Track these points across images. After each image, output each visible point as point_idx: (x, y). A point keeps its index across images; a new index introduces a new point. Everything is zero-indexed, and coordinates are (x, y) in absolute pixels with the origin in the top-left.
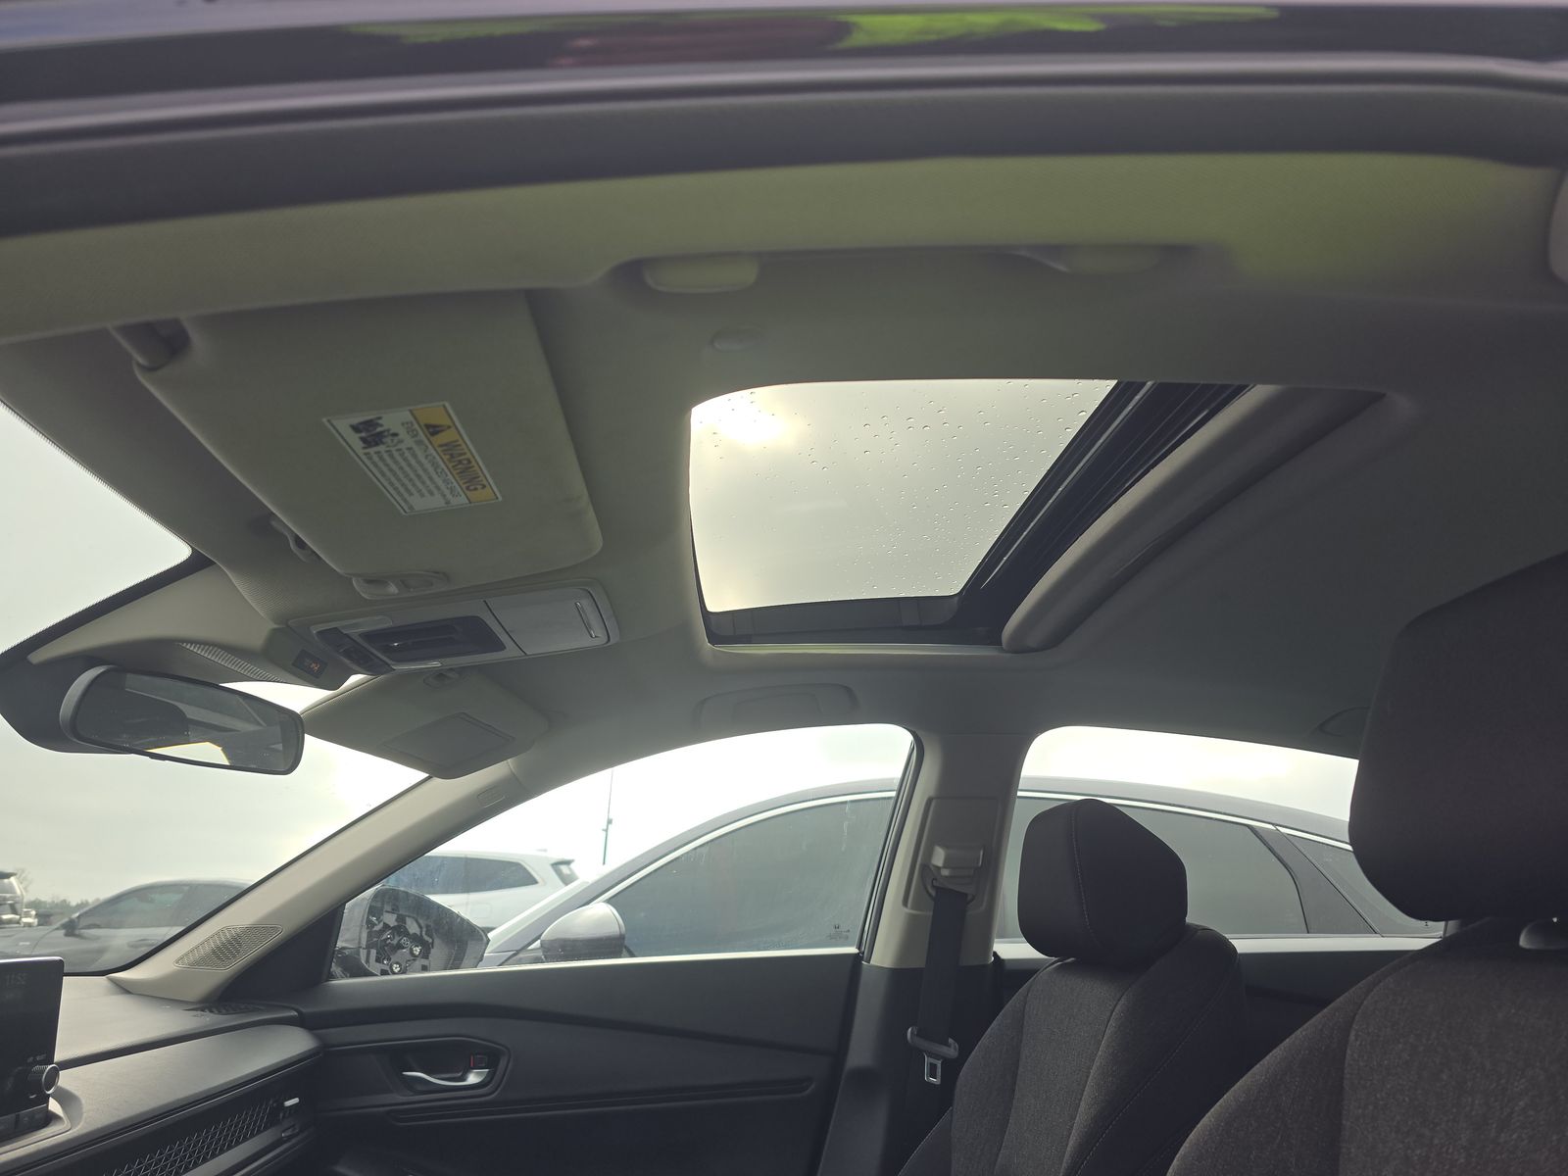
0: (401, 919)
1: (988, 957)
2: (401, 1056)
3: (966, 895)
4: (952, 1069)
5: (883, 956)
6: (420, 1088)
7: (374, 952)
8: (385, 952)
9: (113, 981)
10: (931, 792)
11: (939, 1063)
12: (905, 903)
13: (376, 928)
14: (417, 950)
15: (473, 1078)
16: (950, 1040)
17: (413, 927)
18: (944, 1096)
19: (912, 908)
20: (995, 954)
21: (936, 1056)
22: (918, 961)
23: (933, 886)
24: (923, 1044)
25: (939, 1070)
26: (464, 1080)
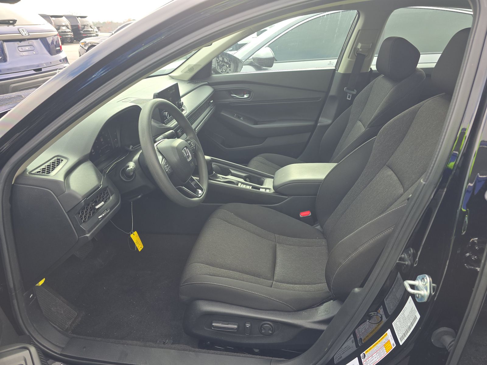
0: (223, 58)
1: (368, 69)
2: (230, 92)
3: (365, 55)
4: (354, 96)
5: (341, 70)
6: (235, 98)
7: (219, 67)
8: (221, 66)
9: (170, 76)
10: (360, 28)
11: (351, 95)
12: (349, 57)
13: (218, 61)
14: (228, 66)
15: (246, 96)
16: (355, 90)
17: (226, 60)
18: (351, 103)
19: (350, 59)
20: (371, 68)
21: (351, 94)
22: (350, 72)
23: (357, 53)
24: (347, 91)
25: (351, 97)
26: (244, 97)
